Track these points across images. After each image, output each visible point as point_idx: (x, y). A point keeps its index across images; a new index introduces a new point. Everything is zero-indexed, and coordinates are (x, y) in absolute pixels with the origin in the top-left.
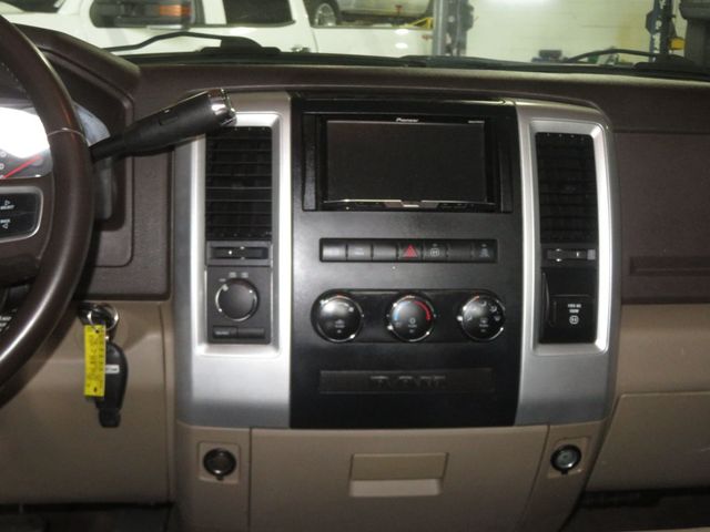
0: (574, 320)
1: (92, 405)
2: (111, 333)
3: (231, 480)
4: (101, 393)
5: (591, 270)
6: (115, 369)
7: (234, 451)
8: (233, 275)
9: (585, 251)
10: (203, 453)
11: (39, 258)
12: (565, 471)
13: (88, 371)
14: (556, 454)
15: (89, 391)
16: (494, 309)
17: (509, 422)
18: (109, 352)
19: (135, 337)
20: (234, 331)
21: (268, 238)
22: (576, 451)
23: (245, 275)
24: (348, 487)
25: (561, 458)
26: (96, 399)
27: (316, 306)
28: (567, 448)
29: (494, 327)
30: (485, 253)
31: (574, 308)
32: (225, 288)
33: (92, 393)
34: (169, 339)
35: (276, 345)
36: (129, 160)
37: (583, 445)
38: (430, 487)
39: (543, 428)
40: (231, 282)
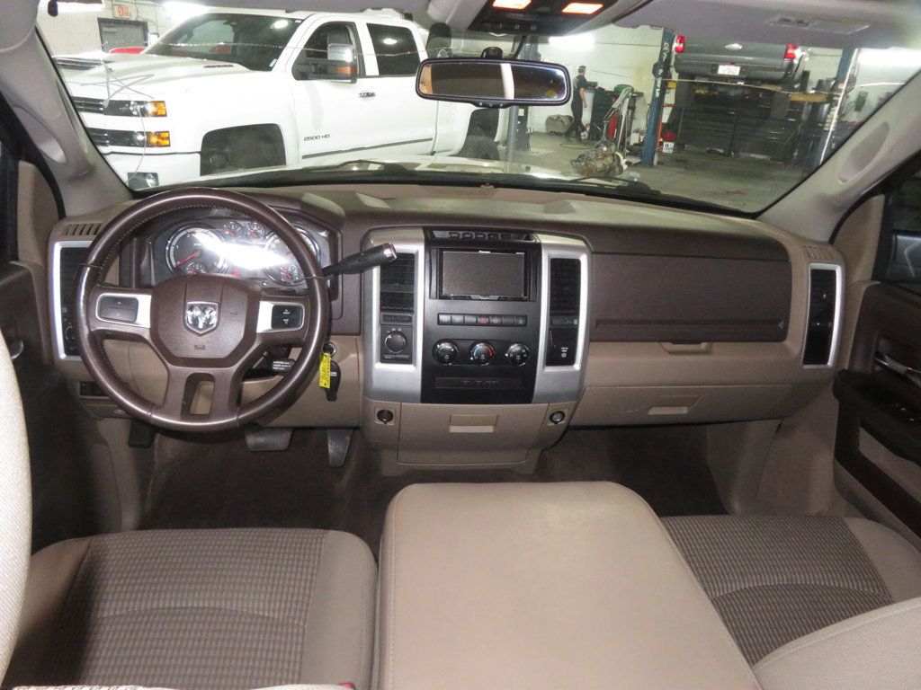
0: (564, 355)
1: (324, 391)
2: (331, 357)
3: (390, 424)
4: (328, 386)
5: (575, 330)
6: (335, 374)
7: (393, 411)
8: (394, 329)
9: (572, 320)
10: (377, 412)
11: (304, 339)
12: (556, 423)
13: (321, 375)
14: (554, 414)
15: (322, 384)
16: (524, 351)
17: (530, 402)
18: (331, 366)
19: (344, 356)
20: (394, 356)
21: (412, 312)
22: (563, 414)
23: (400, 330)
24: (448, 429)
25: (555, 416)
26: (326, 389)
27: (435, 346)
28: (558, 412)
29: (523, 359)
30: (521, 322)
31: (564, 350)
32: (390, 337)
33: (323, 385)
34: (361, 357)
35: (415, 365)
36: (340, 276)
37: (566, 411)
38: (490, 429)
39: (547, 405)
40: (393, 333)
